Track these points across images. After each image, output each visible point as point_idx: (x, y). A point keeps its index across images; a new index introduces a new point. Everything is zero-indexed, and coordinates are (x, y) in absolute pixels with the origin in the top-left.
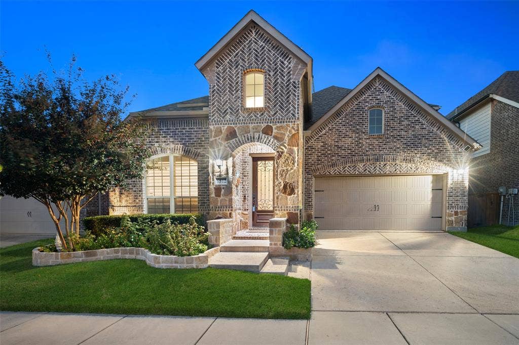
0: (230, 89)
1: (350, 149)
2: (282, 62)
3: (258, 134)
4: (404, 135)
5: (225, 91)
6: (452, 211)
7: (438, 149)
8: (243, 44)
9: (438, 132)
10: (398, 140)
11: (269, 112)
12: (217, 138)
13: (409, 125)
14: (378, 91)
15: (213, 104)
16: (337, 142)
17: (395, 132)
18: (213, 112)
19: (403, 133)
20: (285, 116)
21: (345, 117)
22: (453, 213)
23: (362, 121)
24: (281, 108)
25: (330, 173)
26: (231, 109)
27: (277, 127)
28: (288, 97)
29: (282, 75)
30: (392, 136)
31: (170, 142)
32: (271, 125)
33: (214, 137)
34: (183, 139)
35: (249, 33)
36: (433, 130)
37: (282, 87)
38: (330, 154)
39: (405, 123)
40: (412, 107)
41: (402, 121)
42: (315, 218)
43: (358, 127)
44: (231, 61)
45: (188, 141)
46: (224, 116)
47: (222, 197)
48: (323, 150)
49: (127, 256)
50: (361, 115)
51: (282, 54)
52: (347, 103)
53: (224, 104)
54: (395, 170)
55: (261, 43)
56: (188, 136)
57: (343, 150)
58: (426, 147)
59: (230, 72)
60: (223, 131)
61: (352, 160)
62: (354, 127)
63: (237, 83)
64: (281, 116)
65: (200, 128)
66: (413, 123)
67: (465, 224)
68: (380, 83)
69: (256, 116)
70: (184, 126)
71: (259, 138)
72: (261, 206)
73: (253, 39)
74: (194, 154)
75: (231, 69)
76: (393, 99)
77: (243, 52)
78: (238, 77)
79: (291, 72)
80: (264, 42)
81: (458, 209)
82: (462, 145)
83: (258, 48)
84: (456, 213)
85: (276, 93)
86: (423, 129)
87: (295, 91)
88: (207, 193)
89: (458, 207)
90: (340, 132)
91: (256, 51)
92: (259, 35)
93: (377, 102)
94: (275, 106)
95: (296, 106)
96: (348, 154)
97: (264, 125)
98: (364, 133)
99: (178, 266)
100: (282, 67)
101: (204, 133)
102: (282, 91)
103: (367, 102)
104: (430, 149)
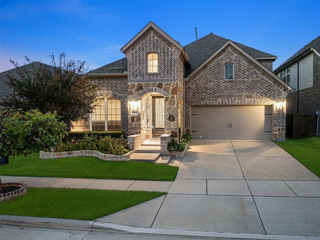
0: (140, 62)
1: (213, 89)
2: (168, 49)
3: (155, 87)
4: (246, 81)
5: (136, 64)
6: (276, 128)
7: (267, 89)
8: (146, 38)
9: (267, 79)
10: (243, 84)
11: (161, 76)
12: (132, 90)
13: (249, 74)
14: (230, 53)
15: (130, 71)
16: (205, 84)
17: (241, 79)
18: (130, 75)
19: (246, 79)
20: (170, 78)
21: (210, 69)
22: (277, 129)
23: (221, 71)
24: (168, 73)
25: (200, 104)
26: (140, 74)
27: (165, 84)
28: (171, 67)
29: (168, 55)
30: (239, 81)
31: (105, 89)
32: (162, 82)
33: (130, 89)
34: (112, 88)
35: (149, 33)
36: (264, 78)
37: (168, 62)
38: (200, 92)
39: (247, 73)
40: (251, 64)
41: (245, 72)
42: (192, 131)
43: (218, 75)
44: (140, 47)
45: (115, 89)
46: (136, 77)
47: (135, 122)
48: (196, 90)
49: (87, 155)
50: (220, 68)
51: (168, 44)
52: (211, 61)
53: (136, 71)
54: (241, 103)
55: (156, 38)
56: (115, 87)
57: (209, 89)
58: (260, 88)
59: (139, 53)
60: (136, 86)
61: (215, 96)
62: (215, 75)
63: (143, 59)
64: (167, 77)
65: (122, 82)
66: (252, 73)
67: (284, 136)
68: (231, 49)
69: (153, 78)
70: (113, 81)
71: (155, 90)
72: (157, 125)
73: (152, 36)
74: (118, 97)
75: (139, 51)
76: (239, 58)
77: (146, 42)
78: (144, 56)
79: (173, 54)
80: (158, 37)
81: (280, 127)
82: (282, 87)
83: (154, 41)
84: (279, 130)
85: (164, 65)
86: (258, 77)
87: (175, 64)
88: (126, 119)
89: (280, 126)
90: (207, 78)
91: (153, 42)
92: (155, 33)
93: (229, 60)
94: (164, 72)
95: (176, 72)
96: (212, 92)
97: (158, 83)
98: (221, 79)
99: (116, 159)
100: (168, 51)
101: (124, 85)
102: (168, 64)
103: (223, 60)
104: (262, 90)
